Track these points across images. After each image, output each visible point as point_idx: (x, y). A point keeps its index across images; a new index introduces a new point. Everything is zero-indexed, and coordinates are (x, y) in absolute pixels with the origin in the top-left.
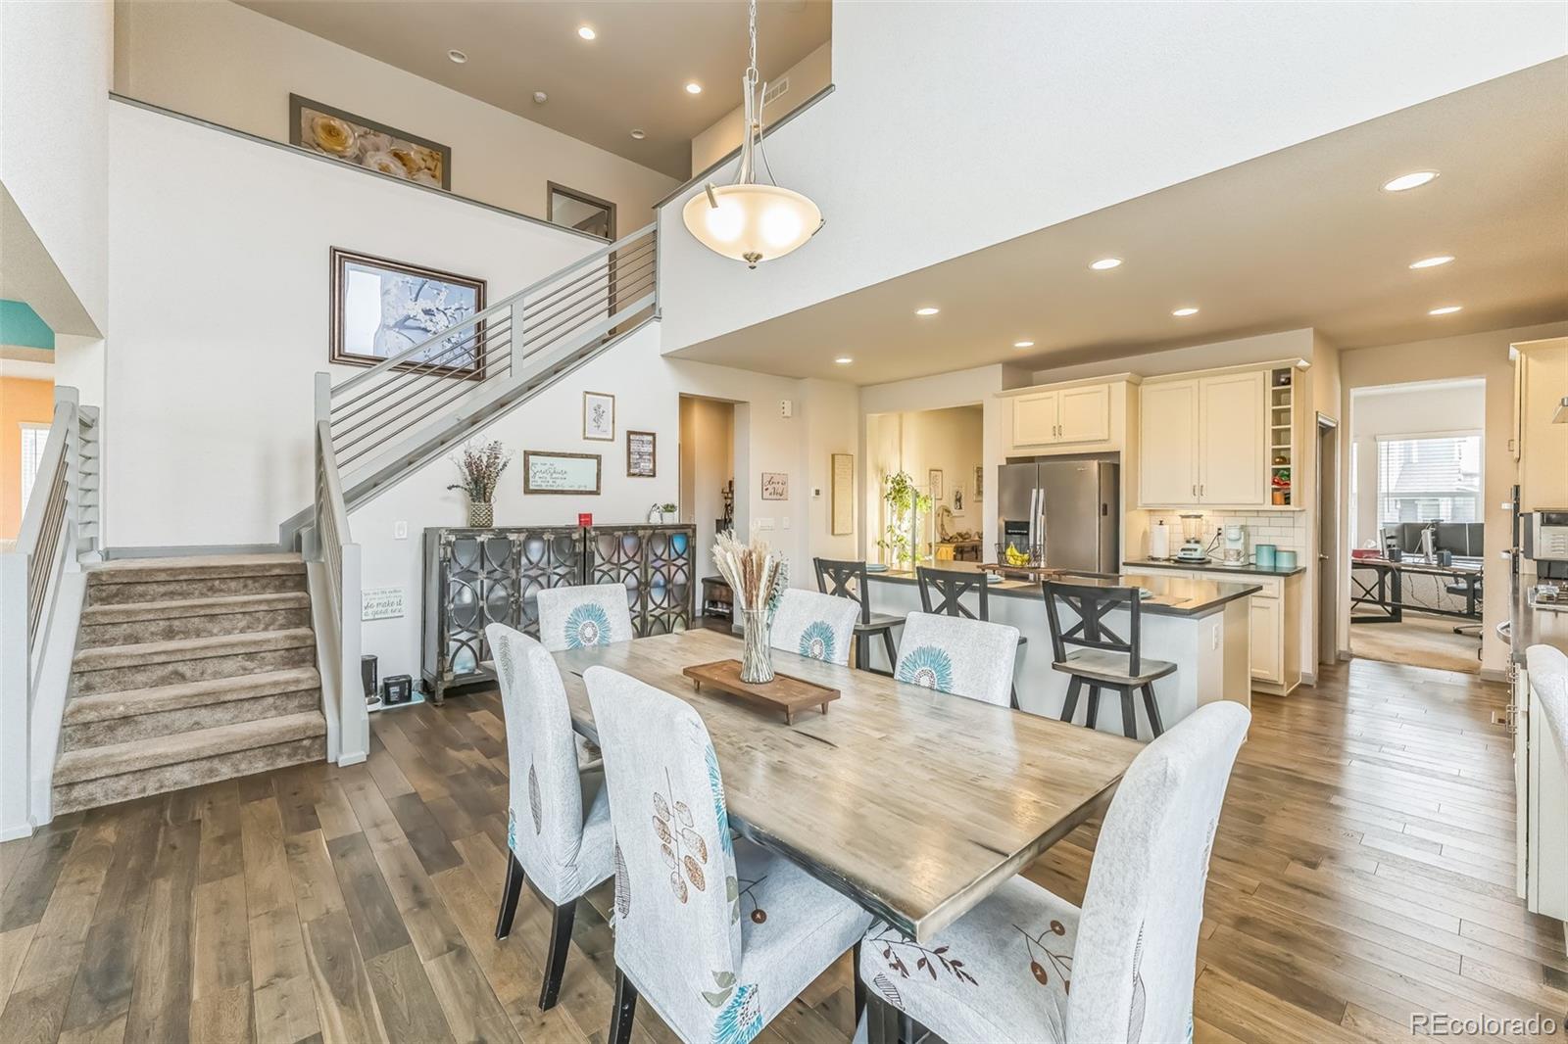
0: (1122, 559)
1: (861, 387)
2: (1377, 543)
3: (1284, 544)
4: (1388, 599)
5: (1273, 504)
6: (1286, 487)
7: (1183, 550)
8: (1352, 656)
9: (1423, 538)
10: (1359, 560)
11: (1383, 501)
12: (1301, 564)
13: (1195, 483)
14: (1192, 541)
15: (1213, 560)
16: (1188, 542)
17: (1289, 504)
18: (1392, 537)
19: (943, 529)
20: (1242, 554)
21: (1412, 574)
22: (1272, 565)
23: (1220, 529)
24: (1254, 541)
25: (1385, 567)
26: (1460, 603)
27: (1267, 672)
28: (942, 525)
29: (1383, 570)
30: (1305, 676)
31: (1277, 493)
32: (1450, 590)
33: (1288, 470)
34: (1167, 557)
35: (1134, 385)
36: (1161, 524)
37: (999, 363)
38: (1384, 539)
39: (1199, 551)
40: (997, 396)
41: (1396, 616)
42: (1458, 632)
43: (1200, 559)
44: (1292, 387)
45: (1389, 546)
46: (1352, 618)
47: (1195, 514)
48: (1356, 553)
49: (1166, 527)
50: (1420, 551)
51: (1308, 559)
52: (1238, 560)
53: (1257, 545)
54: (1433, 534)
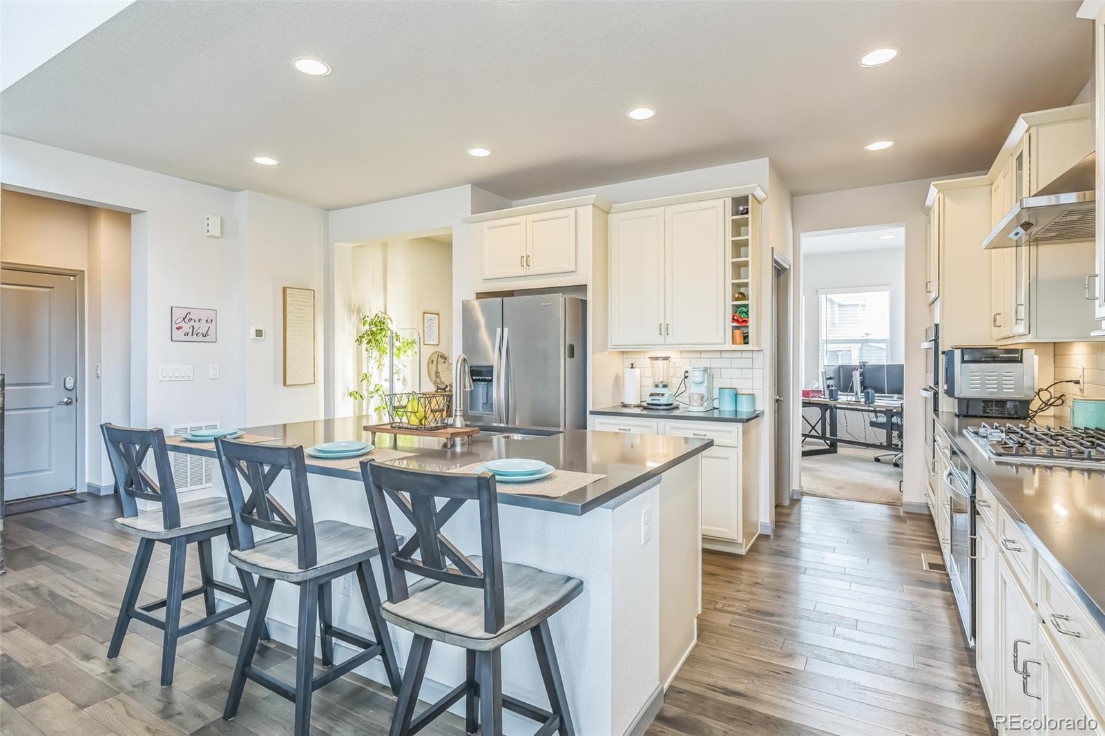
0: (590, 408)
1: (328, 209)
2: (820, 385)
3: (744, 387)
4: (828, 435)
5: (733, 344)
6: (744, 325)
7: (651, 395)
8: (803, 494)
9: (854, 378)
10: (807, 400)
11: (823, 347)
12: (759, 408)
13: (662, 322)
14: (661, 385)
15: (681, 405)
16: (657, 386)
17: (747, 343)
18: (830, 378)
19: (438, 377)
20: (705, 398)
21: (847, 411)
22: (734, 409)
23: (687, 372)
24: (718, 384)
25: (826, 405)
26: (880, 436)
27: (727, 530)
28: (437, 372)
29: (824, 407)
30: (764, 526)
31: (737, 332)
32: (873, 424)
33: (746, 306)
34: (638, 403)
35: (604, 211)
36: (632, 367)
37: (468, 183)
38: (825, 379)
39: (666, 396)
40: (465, 221)
41: (833, 449)
42: (877, 460)
43: (667, 405)
44: (749, 216)
45: (828, 386)
46: (803, 452)
47: (664, 356)
48: (806, 394)
49: (637, 371)
50: (852, 390)
51: (765, 404)
52: (702, 405)
53: (720, 388)
54: (861, 374)
